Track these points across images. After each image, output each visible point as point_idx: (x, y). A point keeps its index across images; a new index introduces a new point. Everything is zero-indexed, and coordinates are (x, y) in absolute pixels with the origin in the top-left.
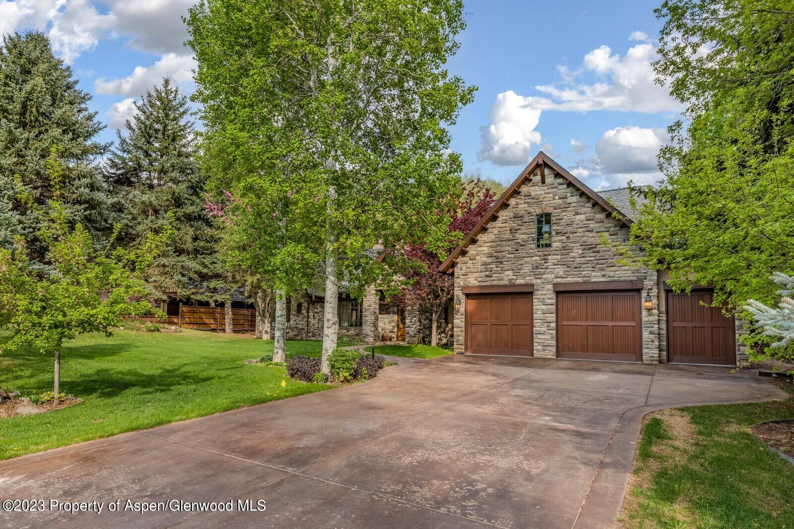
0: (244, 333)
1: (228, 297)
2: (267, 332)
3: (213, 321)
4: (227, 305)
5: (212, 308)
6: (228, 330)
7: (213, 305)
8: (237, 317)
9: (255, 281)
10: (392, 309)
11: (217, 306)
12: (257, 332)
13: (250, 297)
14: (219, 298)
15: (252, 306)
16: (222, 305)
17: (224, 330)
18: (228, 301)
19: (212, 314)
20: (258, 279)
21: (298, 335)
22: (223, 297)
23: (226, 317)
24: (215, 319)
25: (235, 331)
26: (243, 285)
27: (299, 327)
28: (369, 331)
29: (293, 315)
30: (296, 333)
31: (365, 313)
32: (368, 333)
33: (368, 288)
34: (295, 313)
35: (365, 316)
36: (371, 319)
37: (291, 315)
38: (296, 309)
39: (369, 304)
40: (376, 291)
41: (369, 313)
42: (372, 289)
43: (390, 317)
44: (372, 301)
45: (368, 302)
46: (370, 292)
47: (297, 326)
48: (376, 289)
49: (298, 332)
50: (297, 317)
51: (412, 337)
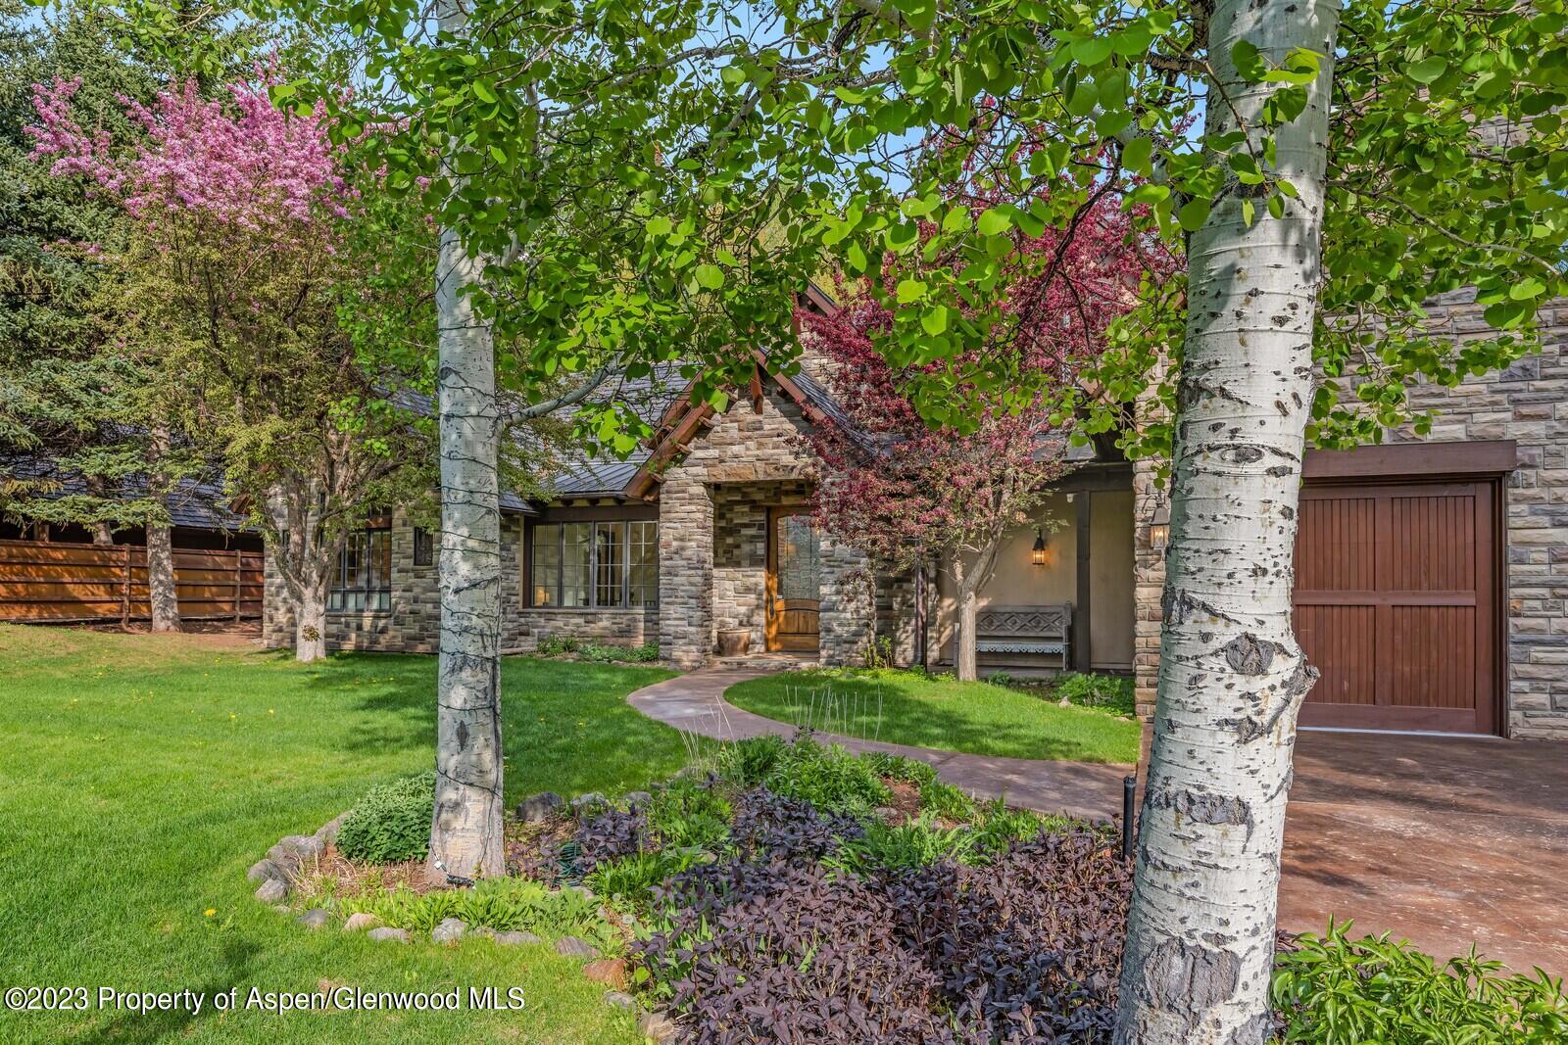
0: (218, 631)
1: (157, 508)
2: (312, 634)
3: (101, 593)
4: (152, 539)
5: (99, 548)
6: (159, 624)
7: (103, 537)
8: (193, 577)
9: (267, 439)
10: (746, 548)
11: (119, 538)
12: (267, 628)
13: (241, 508)
14: (123, 513)
15: (251, 542)
16: (136, 536)
17: (147, 622)
18: (158, 525)
19: (99, 571)
20: (276, 436)
21: (421, 640)
22: (136, 507)
23: (152, 577)
24: (112, 587)
25: (186, 624)
26: (219, 461)
27: (423, 612)
28: (685, 622)
29: (399, 571)
30: (414, 630)
31: (667, 563)
32: (679, 629)
33: (676, 479)
34: (409, 563)
35: (669, 574)
36: (691, 584)
37: (394, 570)
38: (411, 551)
39: (682, 532)
40: (707, 485)
41: (684, 563)
42: (691, 482)
43: (740, 575)
44: (695, 521)
45: (678, 525)
46: (684, 492)
47: (415, 607)
48: (706, 479)
49: (422, 629)
50: (417, 577)
51: (845, 642)
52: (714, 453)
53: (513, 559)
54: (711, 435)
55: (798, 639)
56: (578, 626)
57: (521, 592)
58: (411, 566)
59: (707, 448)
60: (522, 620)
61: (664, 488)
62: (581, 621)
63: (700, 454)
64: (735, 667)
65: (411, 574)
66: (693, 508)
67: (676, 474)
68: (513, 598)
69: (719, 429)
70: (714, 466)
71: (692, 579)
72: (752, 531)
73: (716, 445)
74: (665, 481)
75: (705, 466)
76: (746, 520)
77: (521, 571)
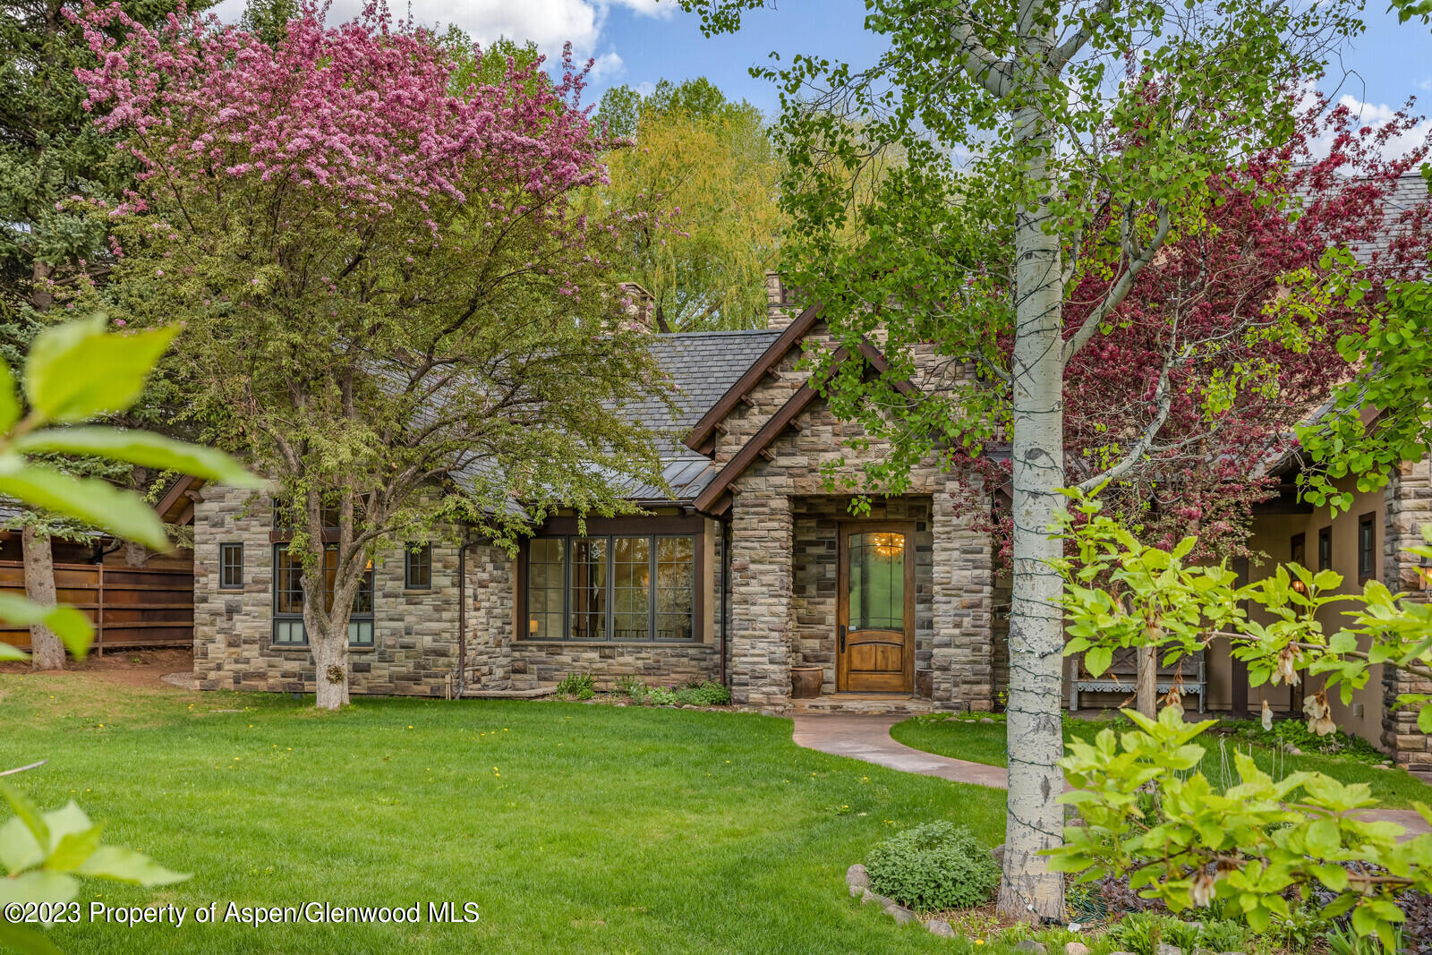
2: (336, 675)
27: (419, 646)
28: (766, 659)
29: (385, 596)
30: (408, 667)
31: (743, 589)
32: (758, 667)
33: (754, 490)
34: (399, 586)
35: (746, 602)
36: (773, 614)
37: (378, 594)
38: (401, 572)
39: (762, 553)
40: (792, 498)
41: (765, 589)
42: (772, 493)
43: (805, 603)
44: (777, 540)
45: (756, 545)
46: (763, 505)
47: (407, 640)
48: (792, 491)
49: (418, 666)
50: (409, 603)
51: (965, 682)
52: (802, 460)
53: (507, 580)
54: (799, 441)
55: (875, 677)
56: (591, 661)
57: (514, 620)
58: (402, 590)
59: (794, 455)
60: (517, 654)
61: (738, 500)
62: (595, 655)
63: (783, 461)
64: (828, 711)
65: (402, 600)
66: (775, 525)
67: (756, 484)
68: (508, 628)
69: (808, 432)
70: (802, 475)
71: (773, 608)
72: (822, 550)
73: (804, 451)
74: (739, 493)
75: (791, 476)
76: (812, 537)
77: (514, 595)
